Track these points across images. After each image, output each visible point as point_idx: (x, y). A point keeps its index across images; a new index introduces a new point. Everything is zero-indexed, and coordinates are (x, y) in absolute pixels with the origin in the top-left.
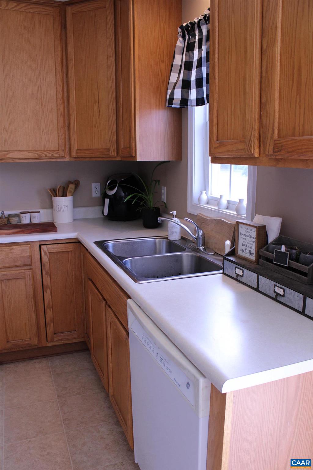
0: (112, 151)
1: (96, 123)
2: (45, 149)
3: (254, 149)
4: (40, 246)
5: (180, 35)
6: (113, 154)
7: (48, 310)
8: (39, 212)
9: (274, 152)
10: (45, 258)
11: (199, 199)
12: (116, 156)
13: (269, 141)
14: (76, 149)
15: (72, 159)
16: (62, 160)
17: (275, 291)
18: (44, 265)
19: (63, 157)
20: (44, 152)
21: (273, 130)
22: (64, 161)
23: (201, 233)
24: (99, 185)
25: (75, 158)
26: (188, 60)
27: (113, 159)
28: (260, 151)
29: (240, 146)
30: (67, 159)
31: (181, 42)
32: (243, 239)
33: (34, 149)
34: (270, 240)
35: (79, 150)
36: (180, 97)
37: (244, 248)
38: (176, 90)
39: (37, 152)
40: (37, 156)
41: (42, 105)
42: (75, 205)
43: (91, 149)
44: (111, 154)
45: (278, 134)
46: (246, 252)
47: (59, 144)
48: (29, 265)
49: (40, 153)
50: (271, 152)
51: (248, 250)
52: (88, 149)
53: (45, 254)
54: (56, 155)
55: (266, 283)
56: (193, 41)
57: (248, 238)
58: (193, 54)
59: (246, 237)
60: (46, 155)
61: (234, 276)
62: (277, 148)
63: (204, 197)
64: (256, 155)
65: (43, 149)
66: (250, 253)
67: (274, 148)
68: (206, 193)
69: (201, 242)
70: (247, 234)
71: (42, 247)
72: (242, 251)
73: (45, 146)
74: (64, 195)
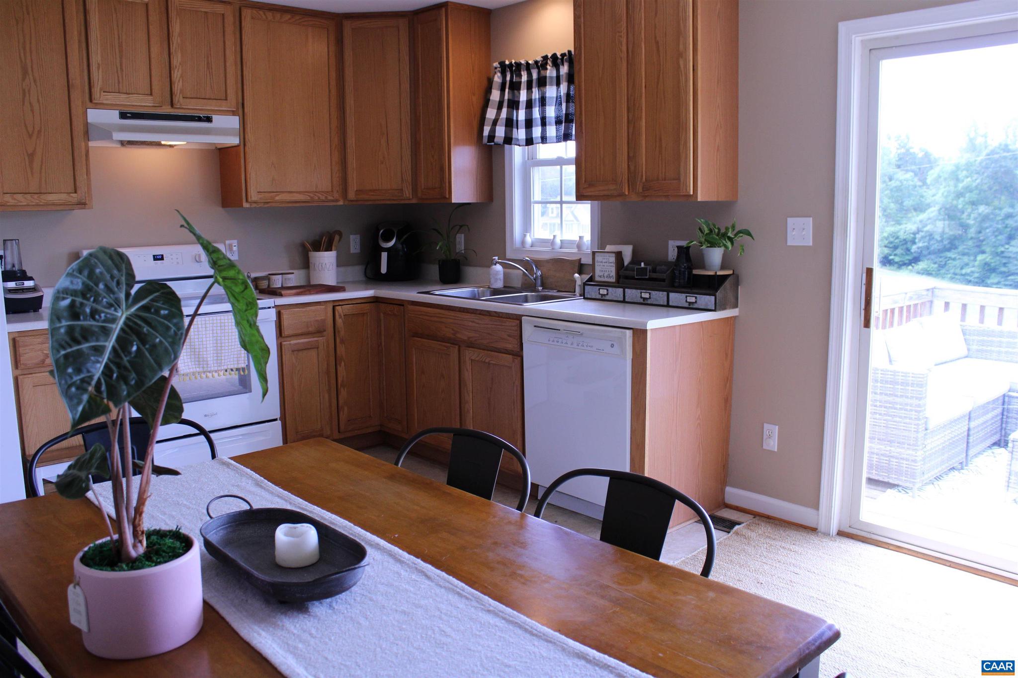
0: (407, 192)
1: (384, 158)
2: (317, 190)
3: (625, 189)
4: (334, 307)
5: (499, 71)
6: (408, 196)
7: (342, 389)
8: (293, 273)
9: (643, 191)
10: (339, 321)
11: (523, 242)
12: (411, 197)
13: (638, 183)
14: (355, 189)
15: (347, 203)
16: (335, 204)
17: (641, 297)
18: (339, 332)
19: (337, 201)
20: (317, 194)
21: (642, 176)
22: (337, 205)
23: (539, 273)
24: (358, 237)
25: (352, 201)
26: (511, 98)
27: (407, 202)
28: (629, 190)
29: (612, 187)
30: (341, 203)
31: (498, 77)
32: (600, 265)
33: (305, 190)
34: (626, 264)
35: (359, 192)
36: (503, 135)
37: (601, 274)
38: (498, 128)
39: (309, 194)
40: (309, 198)
41: (314, 135)
42: (340, 264)
43: (376, 190)
44: (405, 196)
45: (646, 178)
46: (604, 276)
47: (332, 183)
48: (319, 332)
49: (312, 195)
50: (641, 190)
51: (606, 274)
52: (374, 191)
53: (340, 316)
54: (330, 198)
55: (632, 294)
56: (518, 80)
57: (606, 264)
58: (520, 94)
59: (604, 264)
60: (319, 198)
61: (599, 297)
62: (646, 188)
63: (529, 239)
64: (627, 193)
65: (314, 190)
66: (609, 276)
67: (643, 188)
68: (530, 236)
69: (539, 282)
70: (604, 261)
71: (337, 308)
72: (600, 276)
73: (317, 187)
74: (329, 249)
